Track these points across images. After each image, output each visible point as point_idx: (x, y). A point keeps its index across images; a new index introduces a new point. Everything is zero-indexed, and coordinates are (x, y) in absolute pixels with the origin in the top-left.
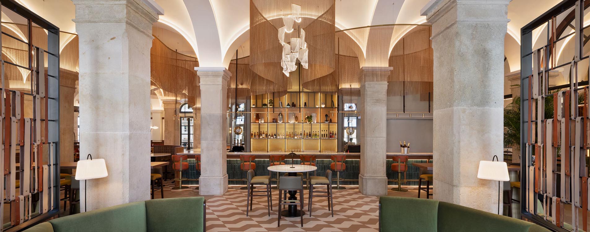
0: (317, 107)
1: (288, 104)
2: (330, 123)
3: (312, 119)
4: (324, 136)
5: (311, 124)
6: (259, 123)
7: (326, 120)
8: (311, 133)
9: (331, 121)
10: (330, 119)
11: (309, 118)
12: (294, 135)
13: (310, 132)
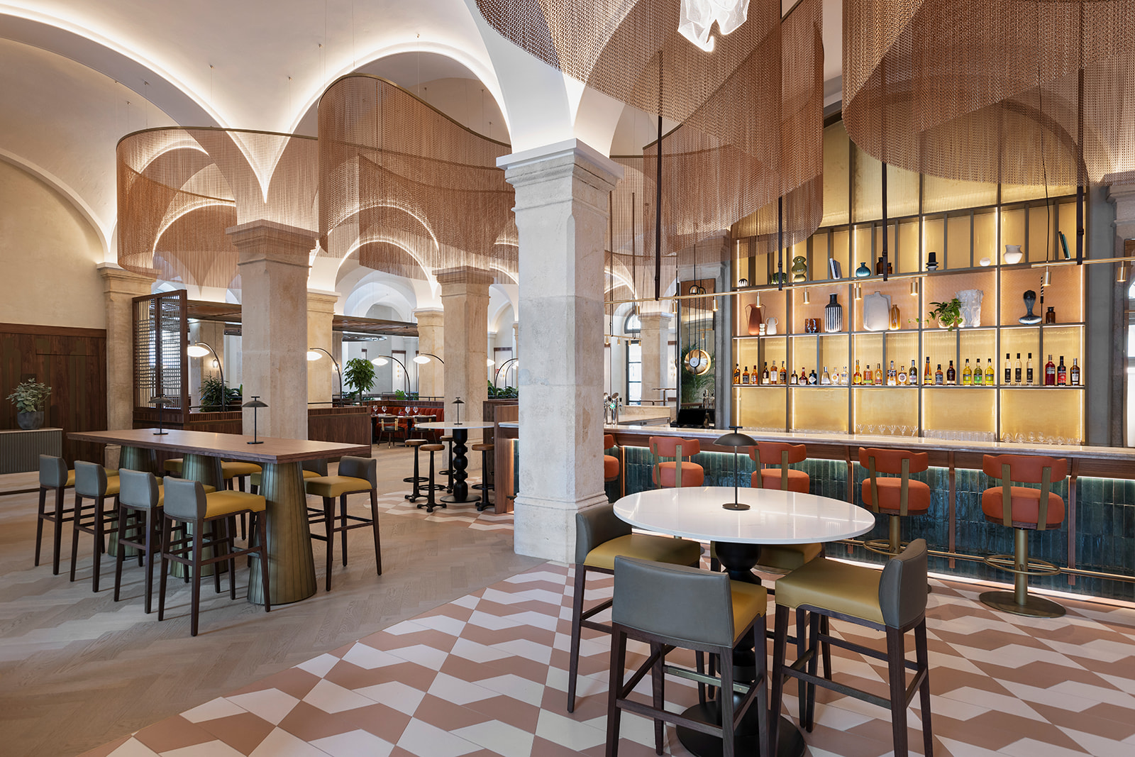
0: (984, 264)
1: (863, 264)
2: (1047, 324)
3: (957, 314)
4: (1018, 377)
5: (958, 334)
6: (758, 336)
7: (1025, 312)
8: (955, 368)
9: (1051, 317)
10: (1045, 311)
11: (948, 310)
12: (887, 373)
13: (951, 362)
